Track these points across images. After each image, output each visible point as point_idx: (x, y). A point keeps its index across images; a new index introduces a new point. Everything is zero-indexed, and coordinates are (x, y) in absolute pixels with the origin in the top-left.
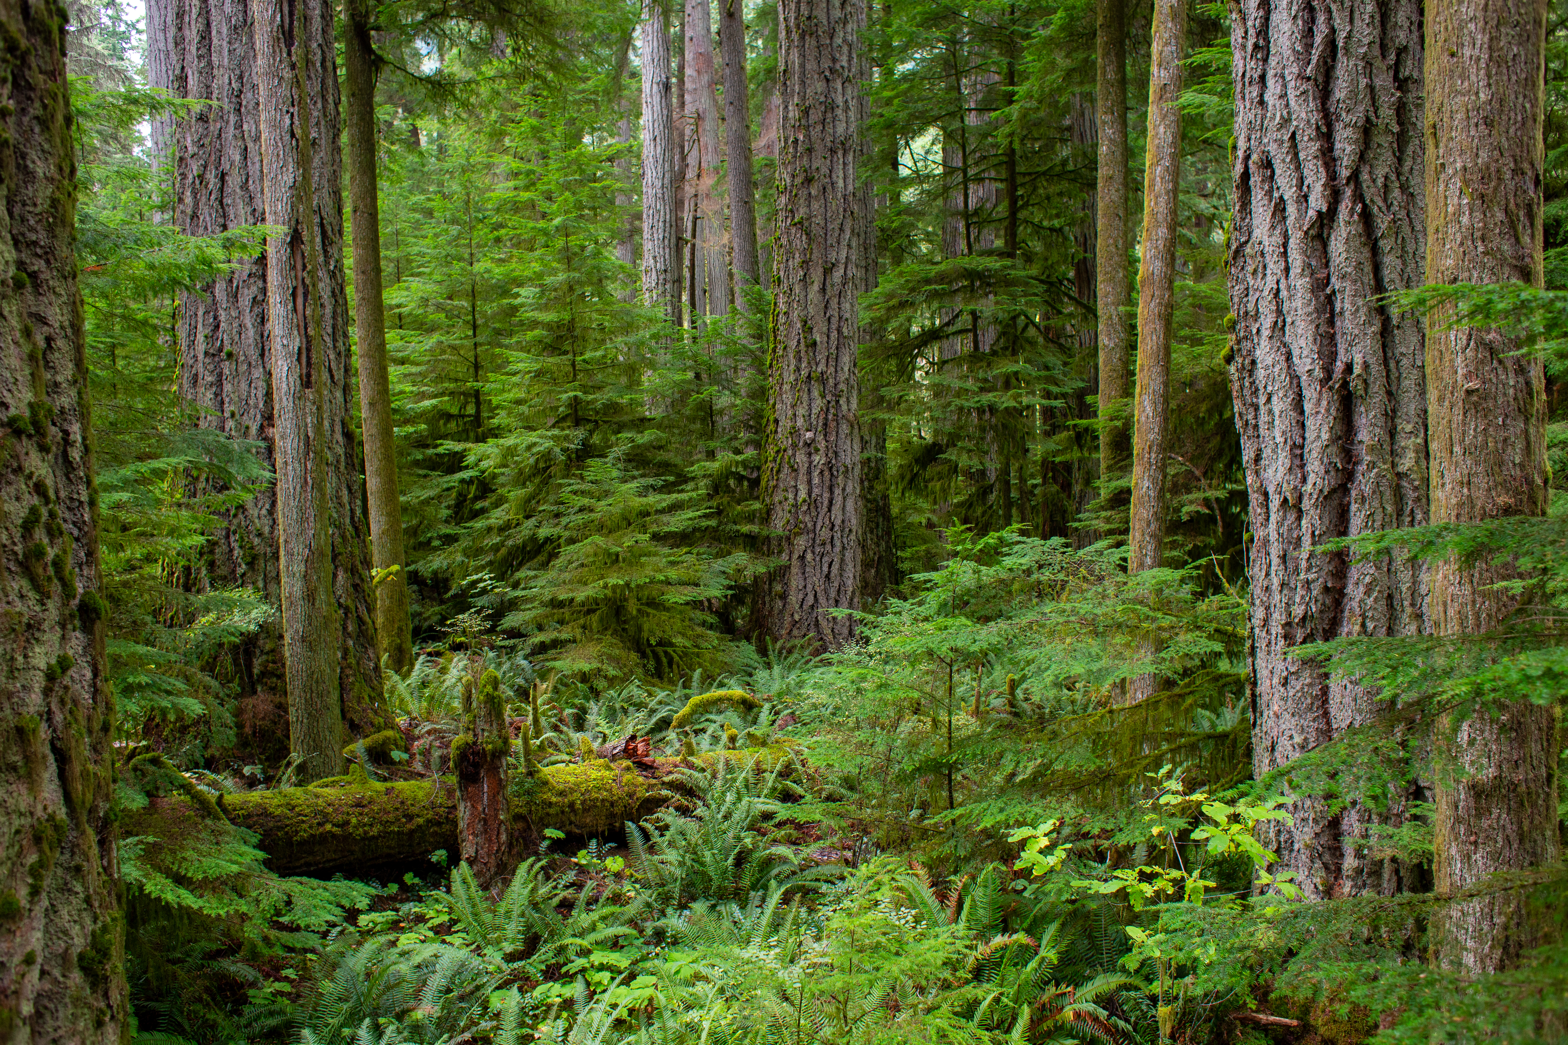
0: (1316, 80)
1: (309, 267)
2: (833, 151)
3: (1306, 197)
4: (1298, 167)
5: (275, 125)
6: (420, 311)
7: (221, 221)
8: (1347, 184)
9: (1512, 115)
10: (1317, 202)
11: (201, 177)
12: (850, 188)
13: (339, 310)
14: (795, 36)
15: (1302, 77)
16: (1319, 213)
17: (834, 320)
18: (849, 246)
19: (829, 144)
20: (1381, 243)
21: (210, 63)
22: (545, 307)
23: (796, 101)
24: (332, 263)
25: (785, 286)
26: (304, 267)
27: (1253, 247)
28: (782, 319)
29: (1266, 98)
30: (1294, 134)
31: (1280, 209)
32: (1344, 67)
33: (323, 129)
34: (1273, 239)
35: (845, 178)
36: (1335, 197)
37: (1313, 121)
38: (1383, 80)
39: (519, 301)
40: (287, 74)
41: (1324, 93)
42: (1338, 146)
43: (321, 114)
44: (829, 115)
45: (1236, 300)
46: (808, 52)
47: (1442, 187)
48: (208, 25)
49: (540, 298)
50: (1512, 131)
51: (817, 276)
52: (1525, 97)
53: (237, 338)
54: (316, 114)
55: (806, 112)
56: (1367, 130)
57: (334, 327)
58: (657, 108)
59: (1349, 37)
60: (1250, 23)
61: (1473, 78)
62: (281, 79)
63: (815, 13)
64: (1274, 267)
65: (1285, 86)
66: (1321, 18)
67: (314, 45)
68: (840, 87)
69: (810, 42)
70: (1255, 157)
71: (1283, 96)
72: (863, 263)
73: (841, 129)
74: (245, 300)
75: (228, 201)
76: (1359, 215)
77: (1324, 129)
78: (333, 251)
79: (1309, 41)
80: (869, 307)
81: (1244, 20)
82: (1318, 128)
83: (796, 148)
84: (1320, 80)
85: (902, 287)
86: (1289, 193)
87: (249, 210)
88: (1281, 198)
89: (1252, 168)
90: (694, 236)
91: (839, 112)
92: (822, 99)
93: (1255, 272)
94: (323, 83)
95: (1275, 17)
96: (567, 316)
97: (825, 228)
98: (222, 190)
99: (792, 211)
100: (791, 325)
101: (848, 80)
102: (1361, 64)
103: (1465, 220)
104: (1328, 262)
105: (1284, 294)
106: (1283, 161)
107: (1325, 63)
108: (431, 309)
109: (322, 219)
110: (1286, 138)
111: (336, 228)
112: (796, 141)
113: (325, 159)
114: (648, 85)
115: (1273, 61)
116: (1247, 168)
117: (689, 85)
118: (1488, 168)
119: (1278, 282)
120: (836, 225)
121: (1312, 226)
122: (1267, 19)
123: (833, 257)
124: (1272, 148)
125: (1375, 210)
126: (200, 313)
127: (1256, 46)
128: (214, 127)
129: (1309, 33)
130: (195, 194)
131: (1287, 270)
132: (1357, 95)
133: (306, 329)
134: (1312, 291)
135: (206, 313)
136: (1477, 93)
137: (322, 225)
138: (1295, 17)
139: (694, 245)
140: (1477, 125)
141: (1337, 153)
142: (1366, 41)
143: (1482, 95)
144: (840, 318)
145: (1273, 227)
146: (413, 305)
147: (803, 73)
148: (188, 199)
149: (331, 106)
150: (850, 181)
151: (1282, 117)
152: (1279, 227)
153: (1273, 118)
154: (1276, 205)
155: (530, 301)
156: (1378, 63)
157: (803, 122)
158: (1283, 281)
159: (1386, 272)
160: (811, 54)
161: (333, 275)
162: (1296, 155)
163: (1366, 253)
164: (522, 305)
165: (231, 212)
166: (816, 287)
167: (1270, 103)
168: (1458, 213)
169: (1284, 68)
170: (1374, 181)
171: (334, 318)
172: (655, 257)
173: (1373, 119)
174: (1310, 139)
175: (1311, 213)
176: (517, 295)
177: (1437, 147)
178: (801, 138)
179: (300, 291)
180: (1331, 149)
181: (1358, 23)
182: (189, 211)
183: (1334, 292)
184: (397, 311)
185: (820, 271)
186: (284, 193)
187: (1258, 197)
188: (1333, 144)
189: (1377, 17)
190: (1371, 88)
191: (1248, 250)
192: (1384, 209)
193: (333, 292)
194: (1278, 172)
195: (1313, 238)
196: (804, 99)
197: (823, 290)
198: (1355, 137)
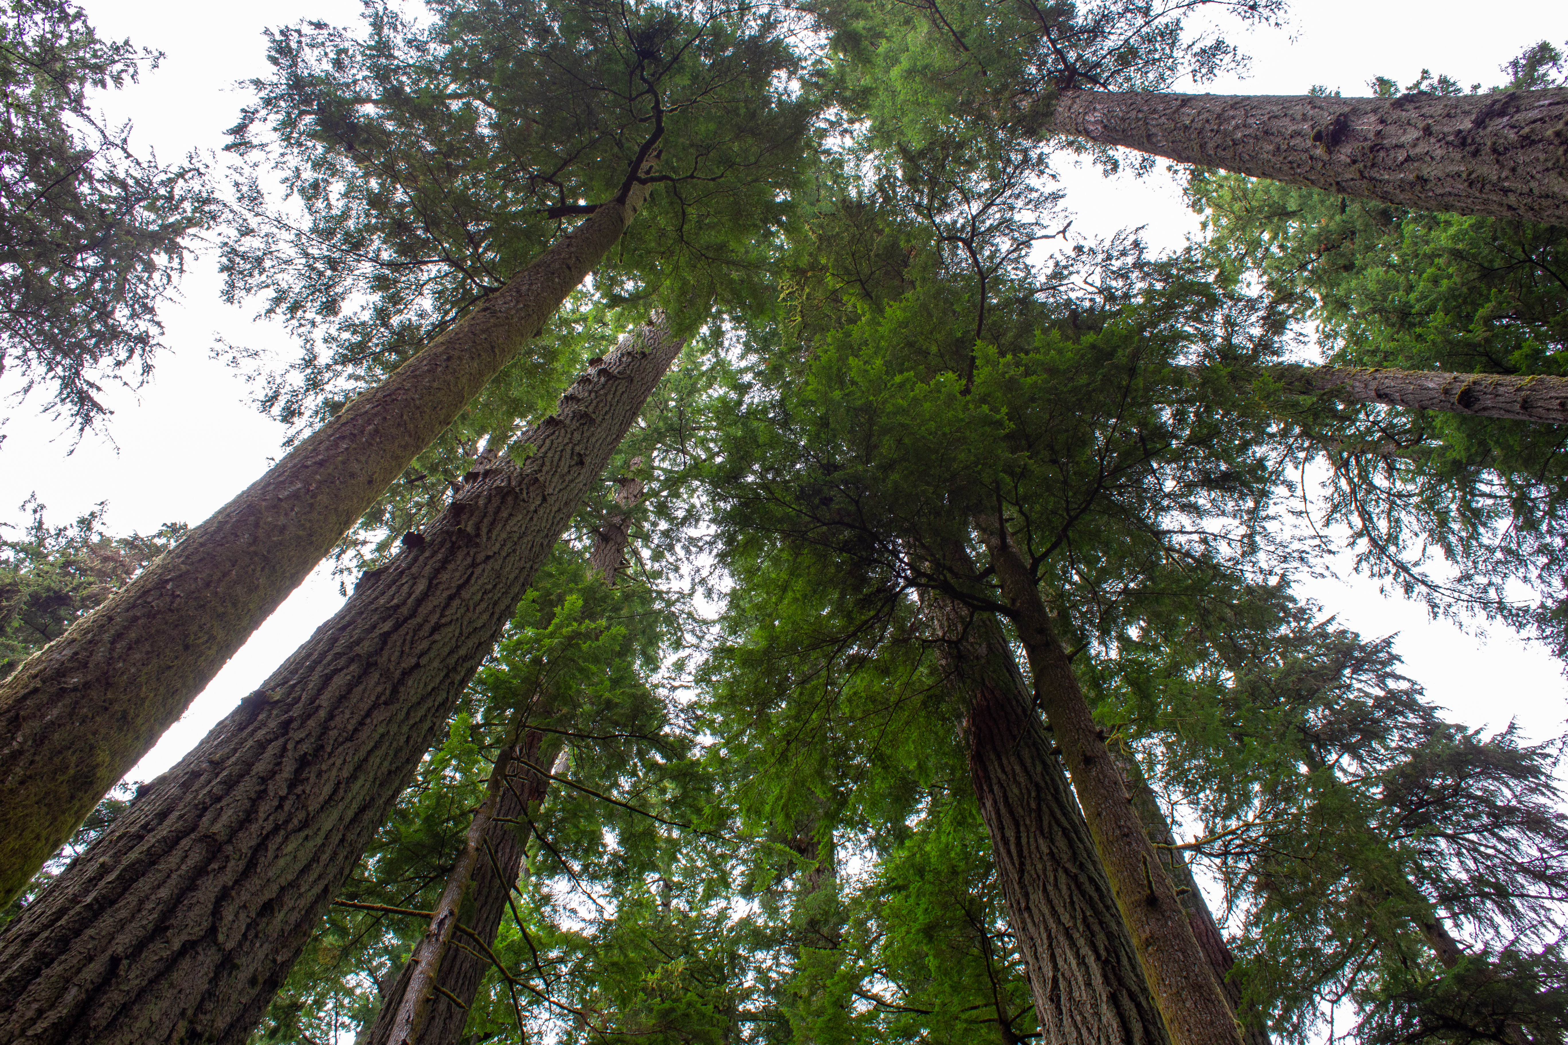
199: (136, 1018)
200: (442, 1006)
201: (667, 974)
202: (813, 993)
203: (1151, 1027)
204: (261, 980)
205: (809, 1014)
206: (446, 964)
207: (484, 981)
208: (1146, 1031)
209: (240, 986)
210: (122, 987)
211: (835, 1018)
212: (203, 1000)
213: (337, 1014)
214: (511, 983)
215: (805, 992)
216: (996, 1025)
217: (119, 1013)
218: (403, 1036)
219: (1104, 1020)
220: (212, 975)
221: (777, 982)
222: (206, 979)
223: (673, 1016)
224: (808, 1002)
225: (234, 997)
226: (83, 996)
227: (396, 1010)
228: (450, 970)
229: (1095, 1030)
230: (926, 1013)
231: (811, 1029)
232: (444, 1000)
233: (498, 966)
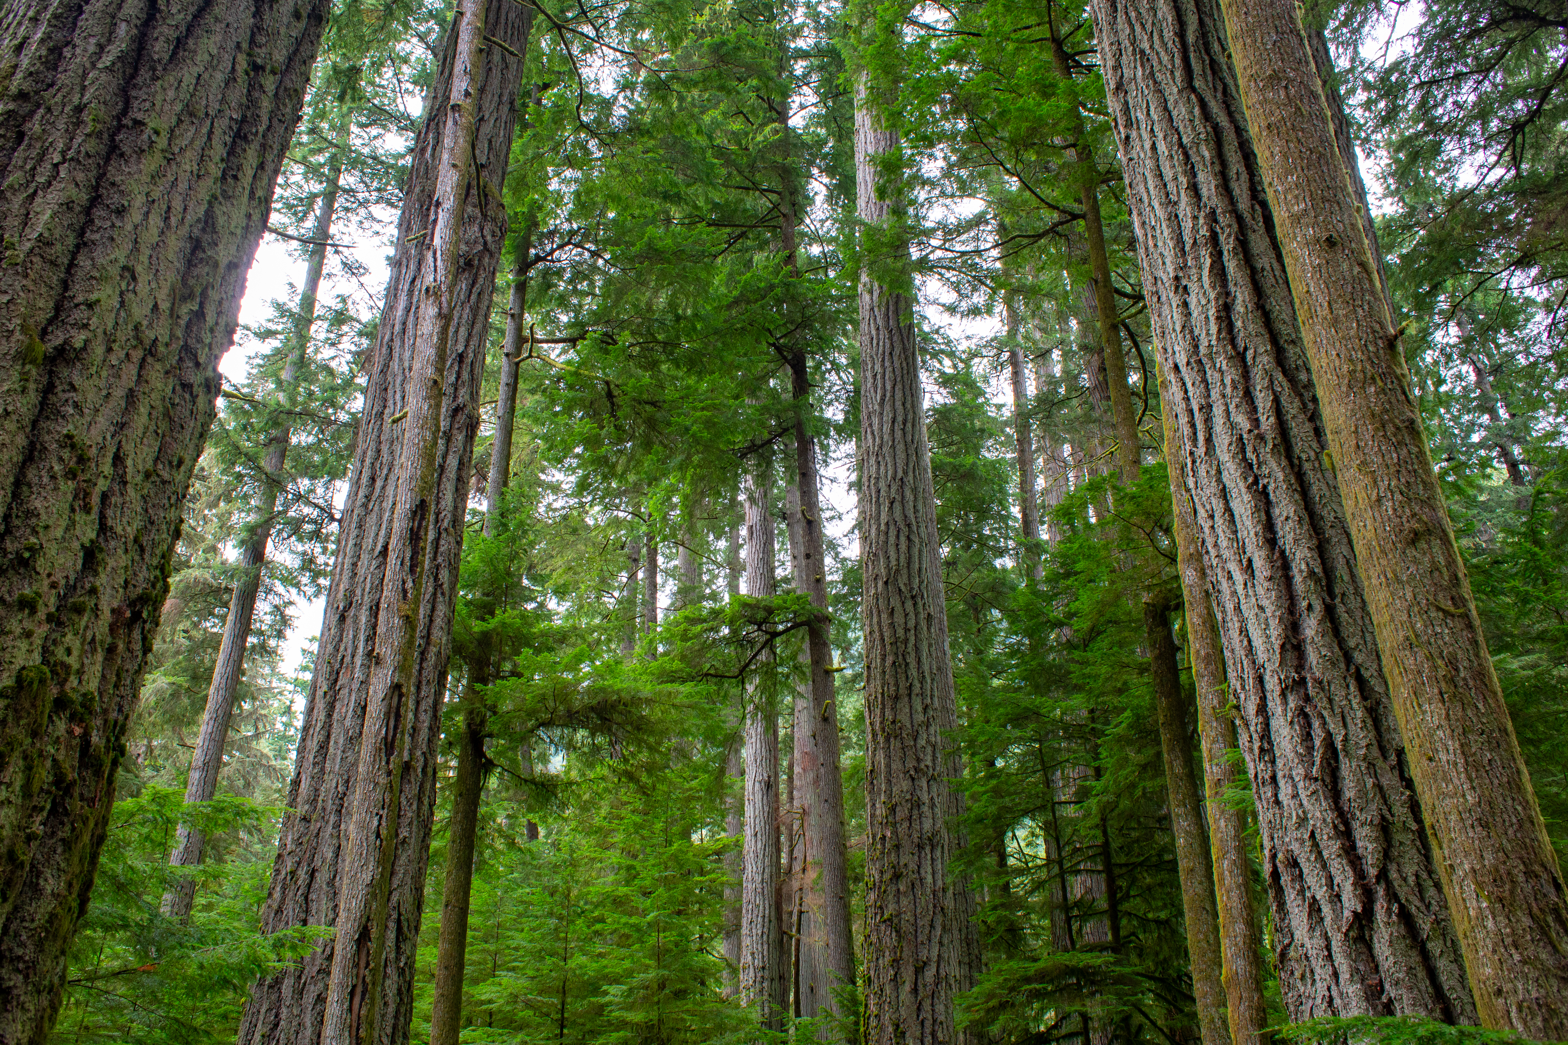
0: (1323, 780)
1: (372, 965)
2: (920, 847)
3: (1338, 896)
4: (1324, 866)
5: (362, 826)
6: (508, 1008)
7: (303, 916)
8: (1378, 882)
9: (1505, 816)
10: (1351, 903)
11: (293, 873)
12: (940, 883)
13: (403, 1010)
14: (881, 739)
15: (1307, 777)
16: (1355, 913)
17: (928, 1024)
18: (941, 943)
19: (916, 840)
20: (1430, 945)
21: (323, 770)
22: (630, 1007)
23: (883, 799)
24: (403, 960)
25: (876, 987)
26: (368, 964)
27: (1296, 951)
28: (873, 1023)
29: (1281, 797)
30: (1313, 832)
31: (1314, 909)
32: (1347, 769)
33: (414, 829)
34: (1315, 941)
35: (933, 874)
36: (1368, 897)
37: (1329, 820)
38: (1389, 780)
39: (607, 999)
40: (383, 780)
41: (1335, 793)
42: (1359, 844)
43: (414, 815)
44: (915, 812)
45: (1292, 1008)
46: (893, 753)
47: (1457, 890)
48: (328, 737)
49: (628, 996)
50: (1510, 832)
51: (908, 975)
52: (1513, 799)
53: (293, 1038)
54: (409, 814)
55: (893, 810)
56: (1385, 828)
57: (395, 1027)
58: (759, 805)
59: (1346, 739)
60: (1252, 729)
61: (1456, 781)
62: (376, 784)
63: (898, 718)
64: (1322, 972)
65: (1295, 786)
66: (1316, 724)
67: (419, 753)
68: (925, 785)
69: (895, 744)
70: (1280, 856)
71: (1295, 796)
72: (966, 960)
73: (927, 825)
74: (309, 998)
75: (313, 896)
76: (1398, 915)
77: (1342, 828)
78: (406, 947)
79: (1309, 744)
80: (968, 1009)
81: (1247, 725)
82: (1335, 827)
83: (883, 845)
84: (1328, 780)
85: (1001, 987)
86: (1321, 894)
87: (331, 905)
88: (1314, 897)
89: (1281, 868)
90: (799, 931)
91: (925, 809)
92: (908, 797)
93: (1303, 977)
94: (421, 786)
95: (1273, 723)
96: (654, 1016)
97: (915, 924)
98: (309, 886)
99: (881, 908)
100: (881, 1028)
101: (933, 778)
102: (1364, 765)
103: (1490, 924)
104: (1377, 966)
105: (1337, 1002)
106: (1308, 860)
107: (1329, 764)
108: (520, 1005)
109: (400, 915)
110: (1306, 836)
111: (412, 925)
112: (883, 838)
113: (412, 857)
114: (751, 783)
115: (1280, 763)
116: (1275, 867)
117: (797, 782)
118: (1497, 870)
119: (1329, 989)
120: (926, 921)
121: (1350, 928)
122: (1267, 725)
123: (924, 955)
124: (1295, 847)
125: (1413, 910)
126: (263, 1010)
127: (1262, 750)
128: (314, 827)
129: (1307, 737)
130: (284, 889)
131: (1336, 975)
132: (1366, 794)
133: (358, 1029)
134: (1367, 999)
135: (269, 1010)
136: (1464, 796)
137: (399, 922)
138: (1291, 723)
139: (798, 941)
140: (1473, 827)
141: (1360, 851)
142: (1363, 743)
143: (1469, 798)
144: (934, 1021)
145: (1312, 929)
146: (502, 1001)
147: (889, 772)
148: (277, 895)
149: (426, 807)
150: (939, 876)
151: (1298, 816)
152: (1318, 929)
153: (1290, 817)
154: (1310, 906)
155: (617, 1000)
156: (1380, 763)
157: (890, 819)
158: (1333, 987)
159: (1443, 978)
160: (896, 754)
161: (401, 972)
162: (1320, 853)
163: (1415, 958)
164: (607, 1004)
165: (314, 907)
166: (907, 987)
167: (1285, 803)
168: (1481, 917)
169: (1291, 769)
170: (1405, 880)
171: (396, 1017)
172: (753, 954)
173: (1388, 816)
174: (1329, 838)
175: (1347, 914)
176: (606, 993)
177: (1441, 848)
178: (889, 834)
179: (359, 990)
180: (1353, 847)
181: (1351, 727)
182: (275, 906)
183: (1390, 999)
184: (484, 1007)
185: (911, 970)
186: (361, 891)
187: (1291, 895)
188: (1354, 842)
189: (1369, 722)
190: (1379, 787)
191: (1292, 953)
192: (1423, 908)
193: (399, 990)
194: (1305, 871)
195: (1355, 940)
196: (890, 797)
197: (915, 991)
198: (1374, 835)
199: (195, 52)
200: (496, 58)
201: (715, 14)
202: (863, 22)
203: (1207, 20)
204: (304, 14)
205: (860, 42)
206: (492, 16)
207: (533, 31)
208: (1201, 22)
209: (285, 20)
210: (168, 21)
211: (886, 43)
212: (253, 35)
213: (399, 81)
214: (559, 28)
215: (855, 23)
216: (1049, 44)
217: (177, 47)
218: (464, 85)
219: (1160, 15)
220: (253, 9)
221: (828, 19)
222: (249, 13)
223: (724, 50)
224: (858, 31)
225: (283, 31)
226: (135, 31)
227: (452, 64)
228: (497, 21)
229: (1149, 27)
230: (979, 35)
231: (862, 57)
232: (496, 50)
233: (543, 12)
